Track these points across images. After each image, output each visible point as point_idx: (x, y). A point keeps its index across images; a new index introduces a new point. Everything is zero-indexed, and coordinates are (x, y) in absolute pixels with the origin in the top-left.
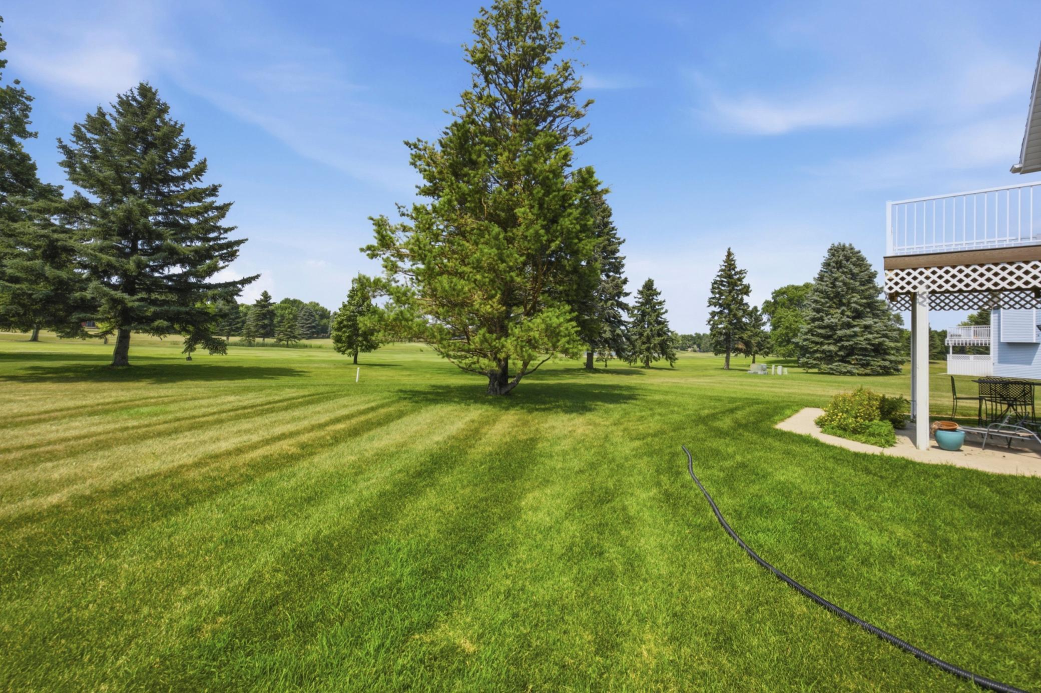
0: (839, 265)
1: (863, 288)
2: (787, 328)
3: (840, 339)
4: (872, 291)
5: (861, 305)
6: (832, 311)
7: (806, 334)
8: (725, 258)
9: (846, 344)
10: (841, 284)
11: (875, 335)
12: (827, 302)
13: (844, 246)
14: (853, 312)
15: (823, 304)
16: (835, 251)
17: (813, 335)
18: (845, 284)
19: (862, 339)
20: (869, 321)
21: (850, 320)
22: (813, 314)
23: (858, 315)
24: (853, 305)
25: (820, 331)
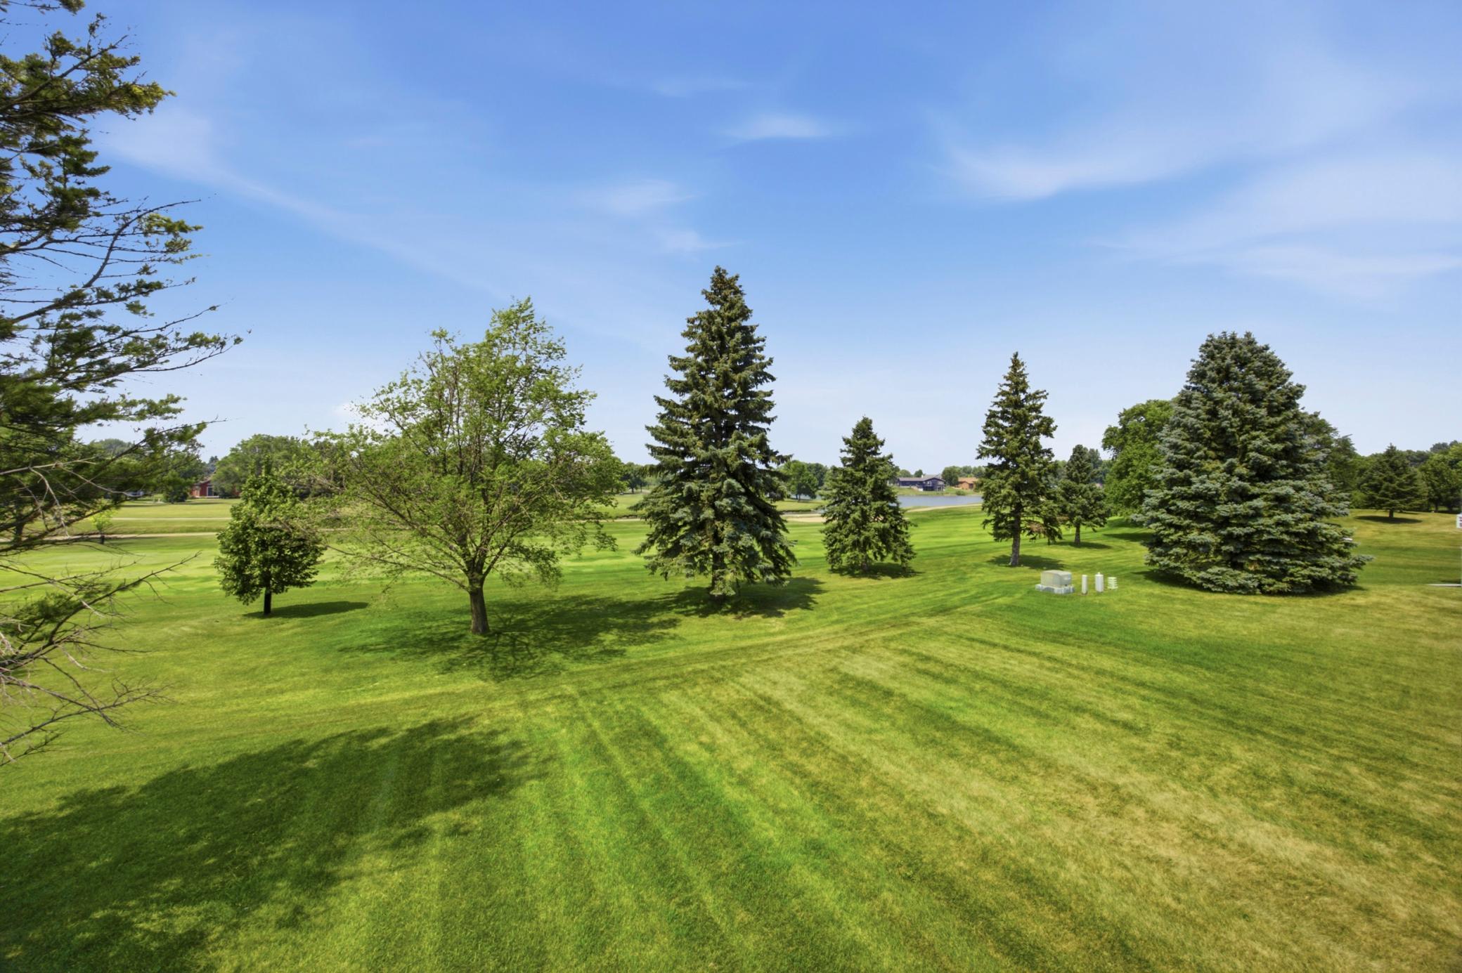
0: (1225, 376)
1: (1272, 420)
2: (1140, 476)
3: (1225, 522)
4: (1292, 426)
5: (1268, 454)
6: (1208, 465)
7: (1155, 508)
8: (1007, 371)
9: (1238, 531)
10: (1228, 413)
11: (1298, 515)
12: (1198, 449)
13: (1233, 338)
14: (1252, 469)
15: (1190, 453)
16: (1213, 349)
17: (1169, 512)
18: (1236, 413)
19: (1270, 522)
20: (1285, 488)
21: (1247, 484)
22: (1169, 471)
23: (1263, 474)
24: (1252, 454)
25: (1183, 505)
